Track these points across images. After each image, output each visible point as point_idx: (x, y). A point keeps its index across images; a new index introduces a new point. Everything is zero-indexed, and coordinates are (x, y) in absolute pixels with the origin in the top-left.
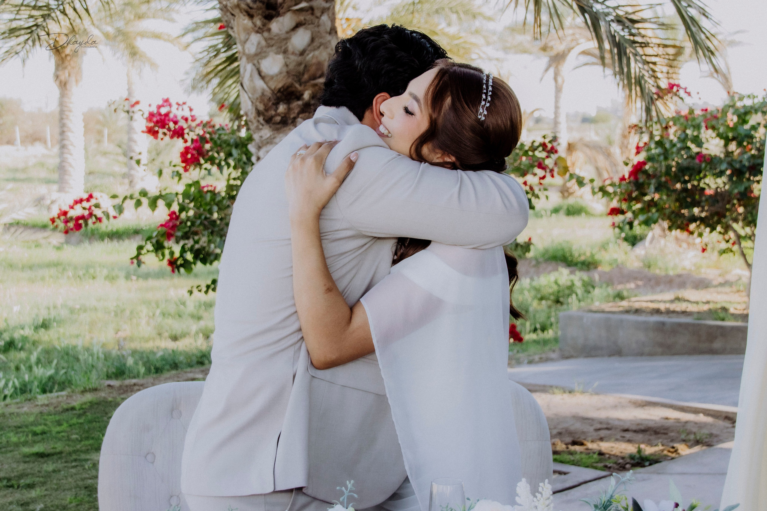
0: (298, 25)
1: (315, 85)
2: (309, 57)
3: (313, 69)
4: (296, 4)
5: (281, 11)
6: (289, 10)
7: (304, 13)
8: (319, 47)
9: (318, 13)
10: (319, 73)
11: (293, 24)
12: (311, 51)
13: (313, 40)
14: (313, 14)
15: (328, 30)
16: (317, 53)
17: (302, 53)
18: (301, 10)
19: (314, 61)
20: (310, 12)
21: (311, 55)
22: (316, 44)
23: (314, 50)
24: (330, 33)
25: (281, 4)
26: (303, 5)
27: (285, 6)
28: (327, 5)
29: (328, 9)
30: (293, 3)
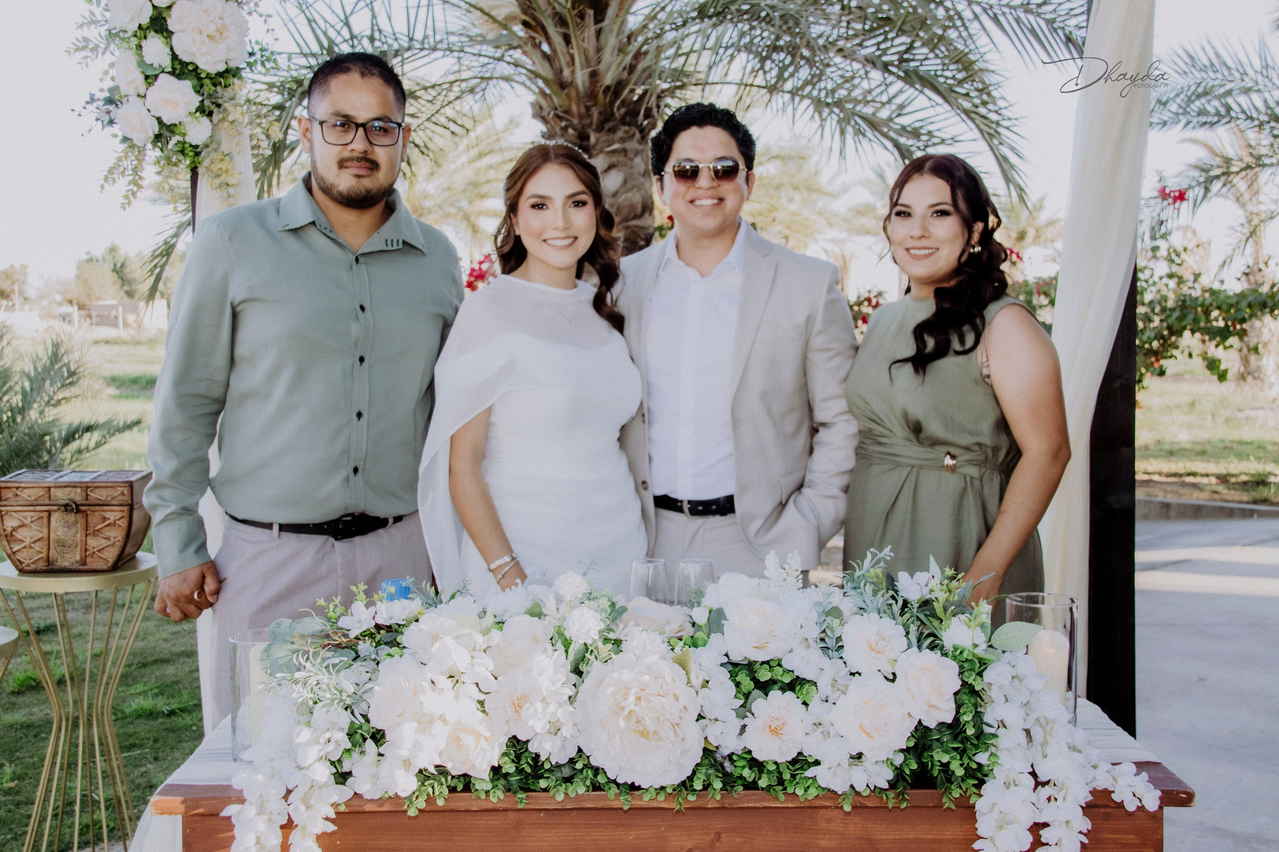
0: (611, 167)
1: (627, 227)
2: (621, 199)
3: (625, 211)
4: (609, 146)
5: (594, 152)
6: (601, 152)
7: (616, 155)
8: (632, 189)
9: (631, 155)
10: (632, 215)
11: (606, 166)
12: (623, 193)
13: (625, 182)
14: (626, 155)
15: (642, 171)
16: (629, 195)
17: (615, 195)
18: (614, 152)
19: (627, 203)
20: (623, 154)
21: (623, 198)
22: (629, 185)
23: (627, 192)
24: (644, 175)
25: (594, 147)
26: (616, 146)
27: (598, 147)
28: (640, 147)
29: (642, 151)
30: (606, 144)
